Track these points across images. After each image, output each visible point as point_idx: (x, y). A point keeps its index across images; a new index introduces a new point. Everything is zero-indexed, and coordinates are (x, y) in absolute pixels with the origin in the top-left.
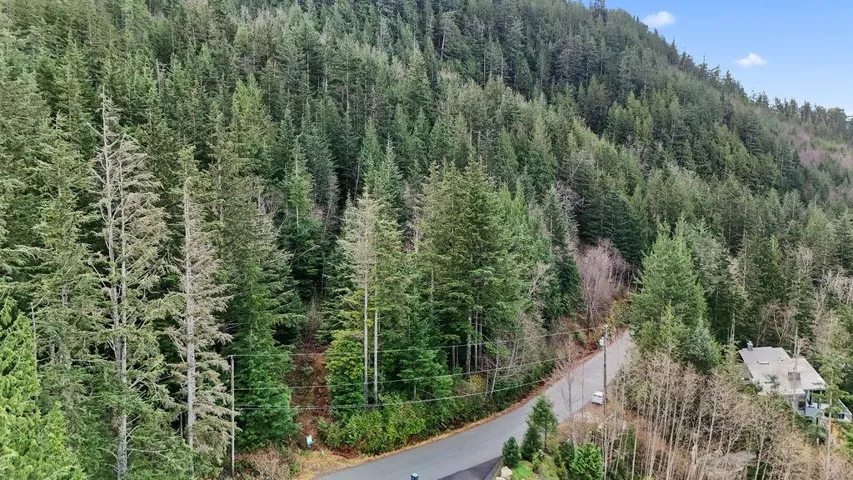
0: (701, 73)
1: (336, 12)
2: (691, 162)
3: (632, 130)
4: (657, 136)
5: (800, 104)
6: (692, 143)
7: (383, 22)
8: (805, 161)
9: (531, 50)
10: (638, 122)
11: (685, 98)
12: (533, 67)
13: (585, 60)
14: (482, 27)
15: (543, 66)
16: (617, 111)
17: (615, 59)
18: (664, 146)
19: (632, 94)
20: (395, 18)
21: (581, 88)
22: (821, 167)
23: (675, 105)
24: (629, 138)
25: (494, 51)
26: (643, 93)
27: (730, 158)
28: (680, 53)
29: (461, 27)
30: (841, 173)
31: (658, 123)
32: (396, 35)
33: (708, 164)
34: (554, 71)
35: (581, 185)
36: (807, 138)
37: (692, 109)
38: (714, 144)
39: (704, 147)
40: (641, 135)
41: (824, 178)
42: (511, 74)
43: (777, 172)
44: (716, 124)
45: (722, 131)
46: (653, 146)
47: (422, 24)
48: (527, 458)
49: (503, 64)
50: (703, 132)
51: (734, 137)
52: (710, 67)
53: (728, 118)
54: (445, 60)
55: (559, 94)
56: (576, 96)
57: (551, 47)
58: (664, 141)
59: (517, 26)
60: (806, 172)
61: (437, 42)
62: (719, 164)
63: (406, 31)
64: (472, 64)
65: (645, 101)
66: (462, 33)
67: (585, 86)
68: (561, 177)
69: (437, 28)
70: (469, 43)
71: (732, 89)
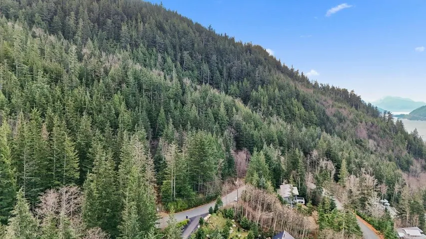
0: (292, 75)
1: (140, 52)
2: (283, 114)
3: (260, 101)
4: (270, 104)
5: (331, 87)
6: (283, 107)
7: (160, 56)
8: (328, 112)
9: (220, 66)
10: (262, 98)
11: (281, 88)
13: (242, 71)
14: (200, 57)
15: (225, 74)
16: (254, 93)
17: (254, 71)
18: (272, 108)
19: (260, 86)
20: (164, 53)
21: (240, 83)
22: (334, 116)
23: (277, 91)
24: (259, 104)
25: (205, 67)
26: (264, 85)
27: (297, 112)
28: (282, 65)
29: (191, 57)
30: (342, 118)
31: (270, 99)
32: (165, 61)
33: (289, 115)
34: (230, 76)
35: (238, 128)
36: (331, 102)
37: (284, 93)
38: (291, 107)
39: (288, 108)
40: (264, 103)
41: (335, 120)
42: (212, 77)
43: (316, 118)
44: (293, 99)
45: (295, 101)
46: (268, 108)
47: (175, 55)
48: (215, 212)
49: (209, 73)
50: (288, 102)
51: (300, 104)
52: (295, 70)
53: (297, 96)
54: (185, 71)
55: (231, 85)
56: (238, 86)
57: (229, 65)
58: (272, 106)
59: (214, 57)
60: (328, 118)
61: (182, 64)
62: (294, 115)
63: (169, 60)
64: (196, 72)
65: (265, 89)
66: (192, 59)
67: (242, 82)
68: (230, 124)
69: (181, 58)
70: (195, 63)
71: (304, 80)
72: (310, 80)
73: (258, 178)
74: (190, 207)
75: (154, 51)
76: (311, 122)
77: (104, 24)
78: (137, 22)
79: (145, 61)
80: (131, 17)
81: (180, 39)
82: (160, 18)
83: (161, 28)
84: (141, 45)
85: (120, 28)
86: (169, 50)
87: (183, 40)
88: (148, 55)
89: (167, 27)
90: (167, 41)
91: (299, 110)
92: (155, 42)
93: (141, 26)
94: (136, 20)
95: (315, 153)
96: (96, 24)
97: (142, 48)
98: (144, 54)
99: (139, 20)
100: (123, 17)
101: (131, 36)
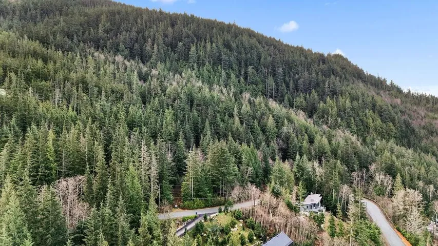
0: (378, 84)
1: (205, 70)
2: (354, 127)
3: (328, 114)
4: (339, 115)
6: (354, 119)
7: (223, 72)
8: (414, 125)
9: (287, 79)
10: (330, 110)
11: (353, 98)
12: (288, 86)
13: (311, 81)
14: (266, 71)
15: (291, 85)
16: (321, 105)
17: (323, 82)
18: (342, 120)
19: (329, 97)
20: (229, 70)
21: (307, 95)
22: (423, 128)
24: (326, 116)
25: (270, 81)
26: (335, 96)
27: (372, 124)
28: (365, 73)
29: (257, 70)
30: (434, 130)
31: (339, 110)
33: (362, 127)
34: (296, 88)
35: (287, 139)
36: (423, 113)
37: (356, 104)
38: (365, 119)
39: (360, 120)
40: (332, 115)
41: (423, 132)
42: (277, 90)
43: (394, 131)
44: (367, 110)
45: (369, 112)
46: (336, 120)
47: (240, 71)
48: (224, 212)
49: (274, 86)
50: (361, 114)
51: (376, 116)
53: (374, 107)
54: (249, 85)
55: (298, 98)
56: (305, 98)
57: (297, 76)
58: (342, 118)
59: (280, 70)
60: (413, 131)
61: (246, 79)
62: (367, 127)
63: (233, 76)
64: (260, 86)
65: (335, 100)
66: (258, 73)
67: (310, 94)
68: (278, 136)
69: (246, 73)
70: (260, 77)
74: (206, 207)
75: (219, 68)
76: (389, 135)
77: (176, 46)
78: (206, 42)
79: (210, 78)
80: (201, 38)
81: (246, 54)
82: (228, 37)
83: (227, 45)
84: (207, 64)
85: (189, 49)
86: (234, 66)
87: (249, 55)
88: (213, 72)
89: (234, 45)
90: (232, 59)
91: (373, 120)
92: (220, 60)
93: (208, 45)
94: (205, 40)
95: (373, 167)
96: (170, 48)
97: (208, 66)
98: (209, 71)
99: (207, 41)
100: (193, 38)
101: (199, 57)
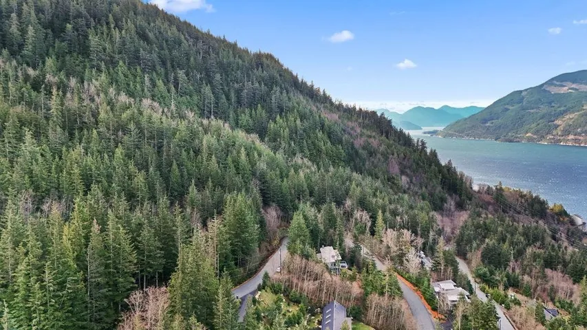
0: (311, 94)
1: (120, 73)
2: (307, 151)
3: (279, 136)
4: (291, 138)
5: (357, 109)
6: (307, 141)
7: (146, 78)
8: (357, 146)
9: (226, 89)
10: (282, 131)
11: (303, 117)
12: (228, 99)
13: (254, 94)
14: (198, 76)
15: (233, 98)
16: (272, 125)
17: (268, 94)
18: (294, 144)
19: (278, 116)
20: (152, 73)
21: (253, 111)
22: (364, 148)
23: (298, 122)
24: (278, 140)
25: (207, 90)
26: (284, 114)
27: (323, 148)
28: (300, 80)
29: (188, 76)
30: (372, 150)
31: (291, 132)
32: (154, 85)
33: (314, 151)
34: (239, 102)
36: (359, 130)
37: (306, 124)
38: (316, 141)
39: (312, 143)
40: (284, 137)
41: (363, 153)
42: (217, 103)
43: (344, 154)
44: (317, 130)
45: (320, 134)
46: (290, 145)
47: (166, 75)
48: (264, 289)
49: (213, 98)
50: (312, 135)
51: (325, 137)
52: (315, 87)
53: (322, 127)
54: (181, 96)
55: (243, 115)
56: (251, 115)
57: (237, 86)
58: (294, 141)
59: (218, 76)
60: (357, 152)
61: (176, 87)
62: (319, 151)
63: (160, 83)
64: (195, 98)
65: (285, 119)
66: (188, 79)
67: (255, 110)
68: (254, 174)
69: (176, 79)
70: (193, 85)
71: (326, 100)
72: (334, 100)
73: (301, 246)
75: (138, 70)
76: (339, 159)
77: (63, 30)
78: (109, 28)
79: (128, 85)
80: (99, 20)
81: (170, 51)
82: (140, 21)
83: (143, 36)
84: (121, 63)
85: (86, 37)
86: (158, 67)
87: (175, 53)
88: (130, 76)
89: (151, 35)
90: (155, 56)
91: (325, 145)
92: (138, 58)
93: (116, 34)
94: (108, 23)
95: (348, 203)
96: (49, 31)
97: (122, 67)
98: (126, 76)
99: (112, 26)
100: (87, 20)
101: (105, 49)
